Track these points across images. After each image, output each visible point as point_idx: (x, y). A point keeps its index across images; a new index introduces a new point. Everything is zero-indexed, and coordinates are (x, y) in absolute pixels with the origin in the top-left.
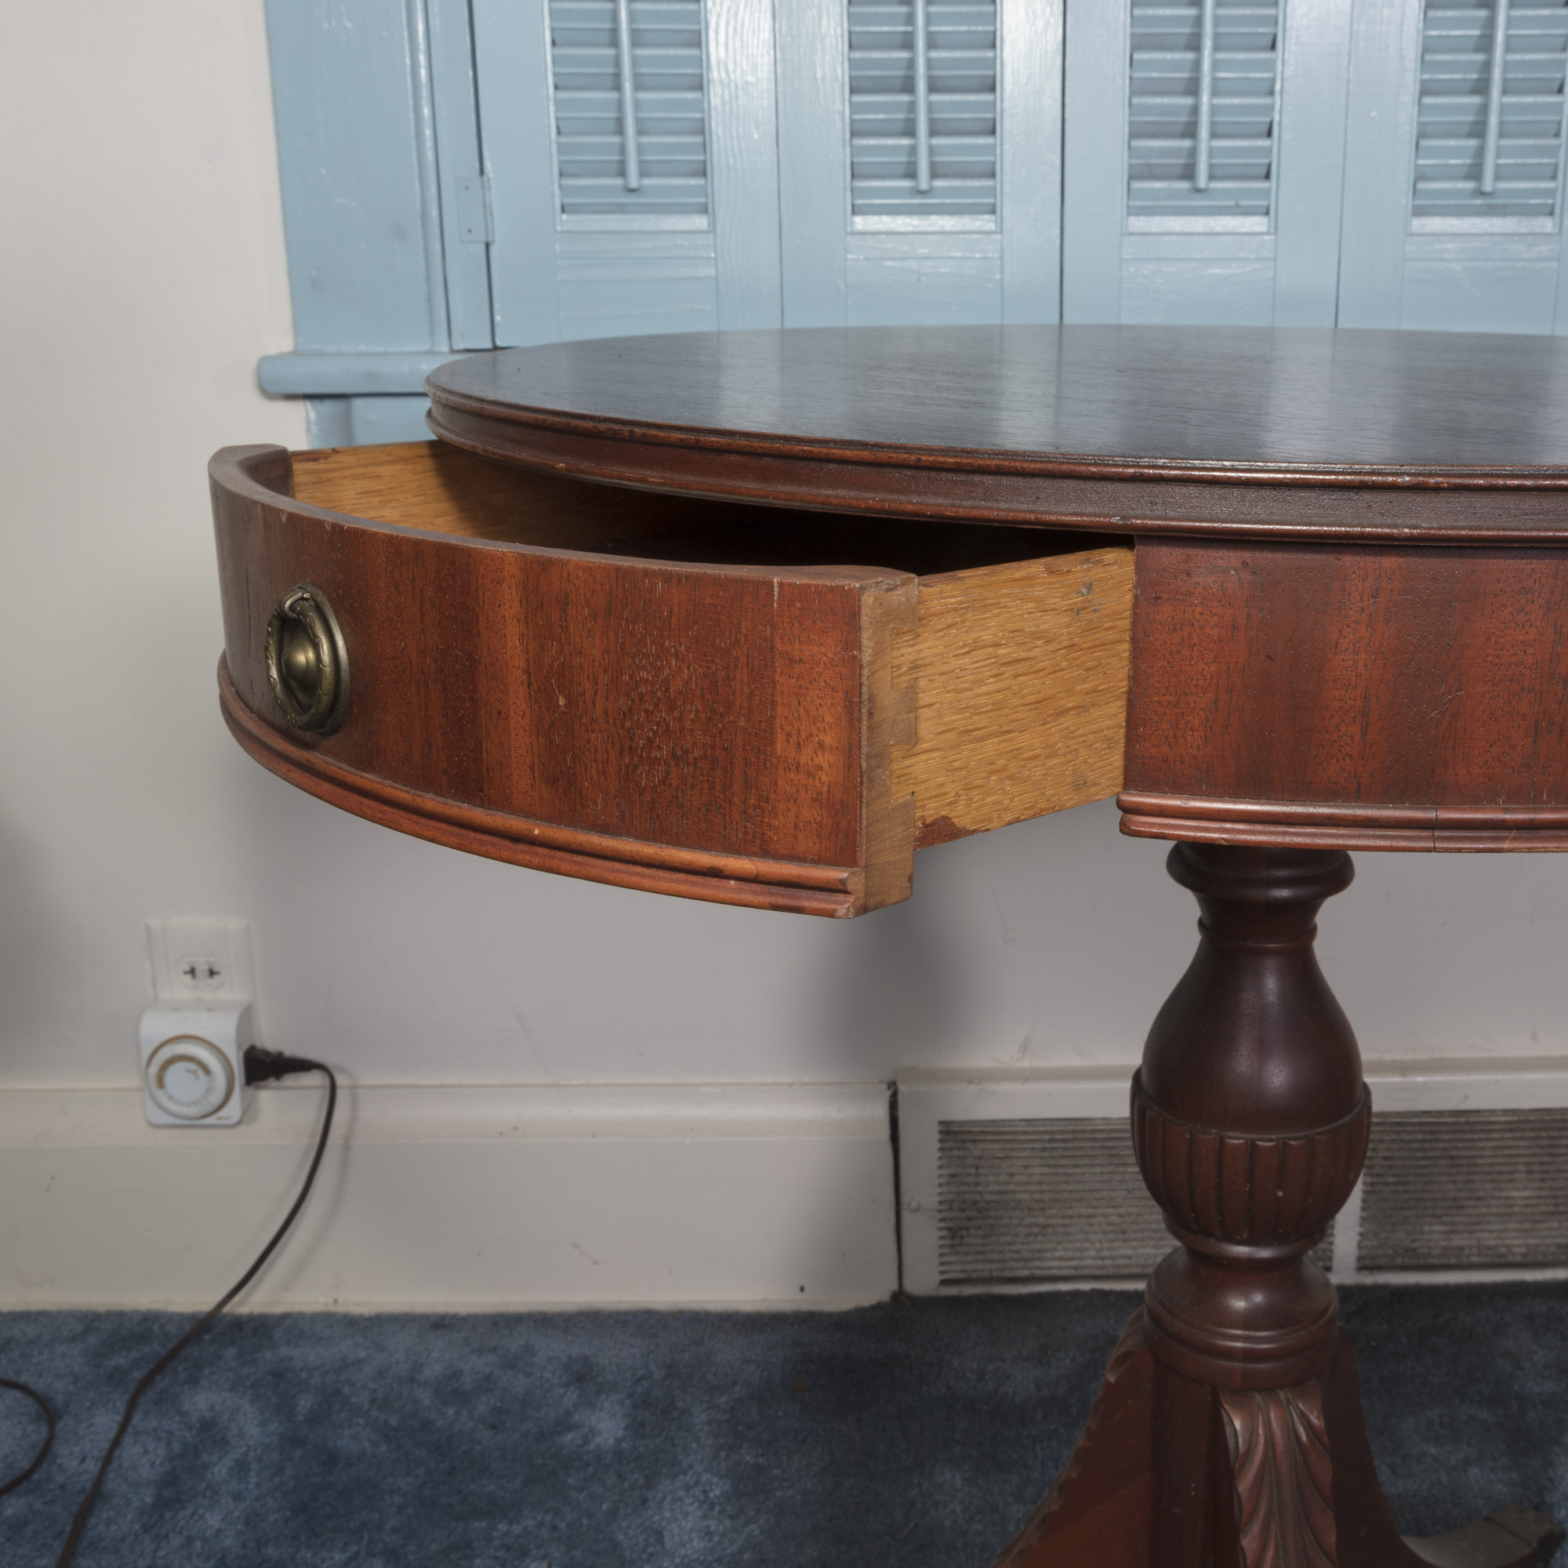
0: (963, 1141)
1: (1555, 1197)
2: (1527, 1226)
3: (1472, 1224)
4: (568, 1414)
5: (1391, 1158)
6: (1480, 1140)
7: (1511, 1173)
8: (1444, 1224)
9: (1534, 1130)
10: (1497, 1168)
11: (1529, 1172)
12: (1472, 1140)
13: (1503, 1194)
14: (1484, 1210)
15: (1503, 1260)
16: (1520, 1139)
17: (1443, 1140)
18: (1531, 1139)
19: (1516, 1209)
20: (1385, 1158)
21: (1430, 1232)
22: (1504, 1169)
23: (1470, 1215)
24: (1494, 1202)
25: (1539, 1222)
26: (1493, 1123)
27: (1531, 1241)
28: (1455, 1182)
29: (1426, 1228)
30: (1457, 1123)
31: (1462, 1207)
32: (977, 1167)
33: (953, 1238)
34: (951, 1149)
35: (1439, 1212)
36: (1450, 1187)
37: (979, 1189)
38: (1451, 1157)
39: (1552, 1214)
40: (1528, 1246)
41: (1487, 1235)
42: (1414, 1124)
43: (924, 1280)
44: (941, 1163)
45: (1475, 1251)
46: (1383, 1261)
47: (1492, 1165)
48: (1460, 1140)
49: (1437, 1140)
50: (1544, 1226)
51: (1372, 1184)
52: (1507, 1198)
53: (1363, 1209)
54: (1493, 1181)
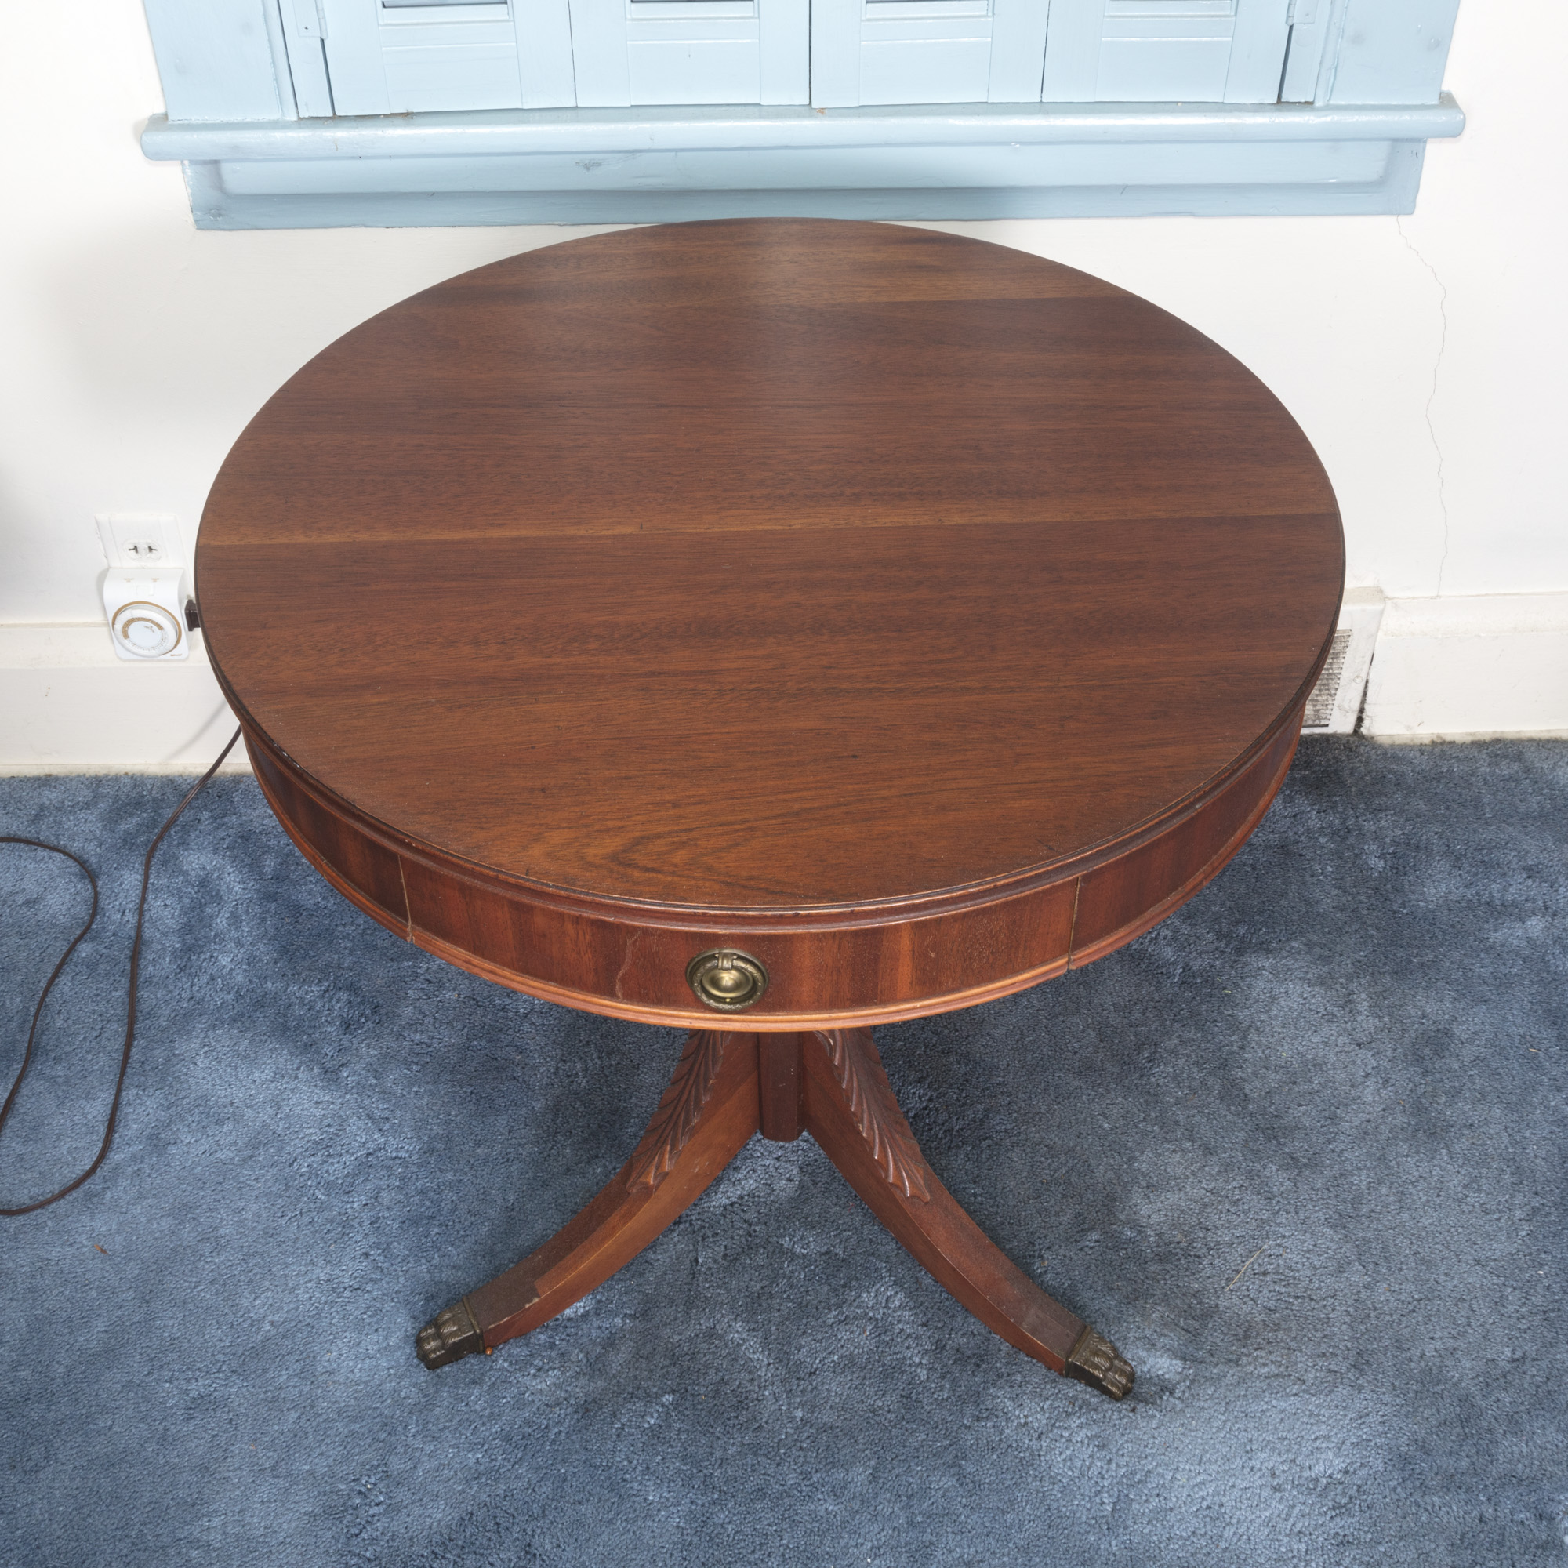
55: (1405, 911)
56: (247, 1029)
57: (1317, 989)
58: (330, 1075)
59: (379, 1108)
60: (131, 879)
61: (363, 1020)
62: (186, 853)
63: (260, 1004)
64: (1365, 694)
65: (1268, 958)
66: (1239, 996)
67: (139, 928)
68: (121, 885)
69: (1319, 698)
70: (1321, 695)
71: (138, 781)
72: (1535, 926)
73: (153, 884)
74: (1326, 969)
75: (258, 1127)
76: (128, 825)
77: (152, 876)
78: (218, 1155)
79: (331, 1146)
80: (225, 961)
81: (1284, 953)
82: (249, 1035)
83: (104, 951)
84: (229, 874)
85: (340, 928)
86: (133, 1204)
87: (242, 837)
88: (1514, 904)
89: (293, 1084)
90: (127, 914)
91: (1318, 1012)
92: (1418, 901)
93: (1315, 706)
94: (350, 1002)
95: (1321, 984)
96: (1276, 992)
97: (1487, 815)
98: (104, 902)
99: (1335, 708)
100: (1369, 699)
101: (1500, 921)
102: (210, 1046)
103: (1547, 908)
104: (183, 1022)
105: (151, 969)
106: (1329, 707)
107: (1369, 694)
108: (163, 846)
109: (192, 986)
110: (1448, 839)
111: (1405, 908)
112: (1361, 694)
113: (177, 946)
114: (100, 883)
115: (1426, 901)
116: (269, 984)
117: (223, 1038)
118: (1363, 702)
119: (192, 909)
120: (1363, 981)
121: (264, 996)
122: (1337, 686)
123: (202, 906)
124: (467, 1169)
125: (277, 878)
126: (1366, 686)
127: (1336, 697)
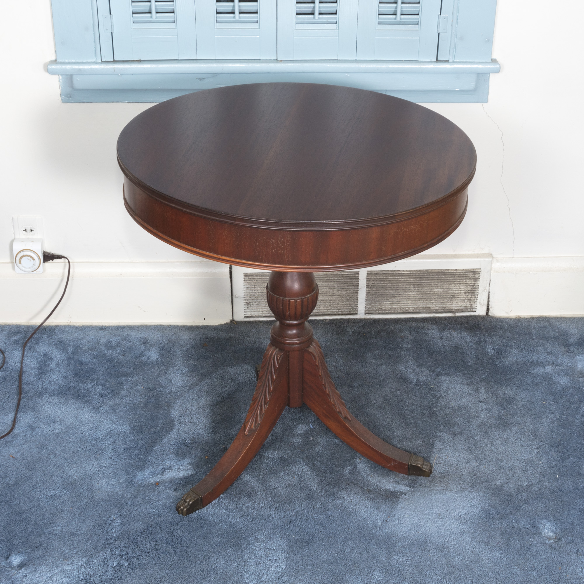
0: (250, 278)
1: (422, 294)
2: (414, 302)
3: (398, 301)
4: (143, 352)
5: (374, 283)
6: (400, 278)
7: (409, 287)
8: (390, 301)
9: (415, 276)
10: (405, 286)
11: (415, 287)
12: (397, 278)
13: (407, 293)
14: (401, 298)
15: (407, 311)
16: (411, 278)
17: (389, 278)
18: (415, 278)
19: (411, 297)
20: (372, 283)
21: (386, 304)
22: (407, 286)
23: (398, 299)
24: (404, 295)
25: (418, 301)
26: (403, 274)
27: (415, 306)
28: (393, 290)
29: (385, 302)
30: (393, 274)
31: (395, 297)
32: (255, 286)
33: (248, 305)
34: (247, 281)
35: (388, 298)
36: (391, 291)
37: (255, 291)
38: (392, 283)
39: (422, 299)
40: (414, 308)
41: (402, 305)
42: (381, 274)
43: (240, 316)
44: (244, 284)
45: (399, 309)
46: (372, 312)
47: (404, 285)
48: (394, 278)
49: (387, 278)
50: (418, 302)
51: (369, 290)
52: (408, 294)
53: (366, 297)
54: (404, 290)
55: (500, 364)
56: (64, 397)
57: (466, 386)
58: (96, 409)
59: (115, 418)
60: (17, 354)
61: (108, 394)
62: (38, 346)
63: (69, 389)
64: (489, 298)
65: (448, 378)
66: (437, 388)
67: (21, 367)
68: (14, 355)
69: (471, 299)
70: (472, 297)
71: (18, 327)
72: (549, 369)
73: (26, 355)
74: (470, 380)
75: (69, 423)
76: (16, 338)
77: (25, 352)
78: (54, 431)
79: (97, 429)
80: (54, 377)
81: (454, 376)
82: (65, 398)
83: (8, 374)
84: (55, 352)
85: (98, 368)
86: (24, 445)
87: (59, 342)
88: (541, 363)
89: (82, 411)
90: (16, 363)
91: (465, 393)
92: (505, 361)
93: (470, 302)
94: (103, 389)
95: (467, 385)
96: (450, 387)
97: (534, 337)
98: (7, 360)
99: (478, 303)
100: (490, 300)
101: (535, 367)
102: (50, 401)
103: (553, 364)
104: (40, 395)
105: (26, 379)
106: (476, 303)
107: (490, 297)
108: (29, 344)
109: (42, 384)
110: (518, 344)
111: (500, 363)
112: (487, 298)
113: (36, 372)
114: (6, 355)
115: (508, 361)
116: (72, 384)
117: (55, 400)
118: (488, 301)
119: (41, 362)
120: (483, 384)
121: (70, 387)
122: (478, 294)
123: (45, 362)
124: (148, 434)
125: (73, 353)
126: (489, 294)
127: (478, 299)
